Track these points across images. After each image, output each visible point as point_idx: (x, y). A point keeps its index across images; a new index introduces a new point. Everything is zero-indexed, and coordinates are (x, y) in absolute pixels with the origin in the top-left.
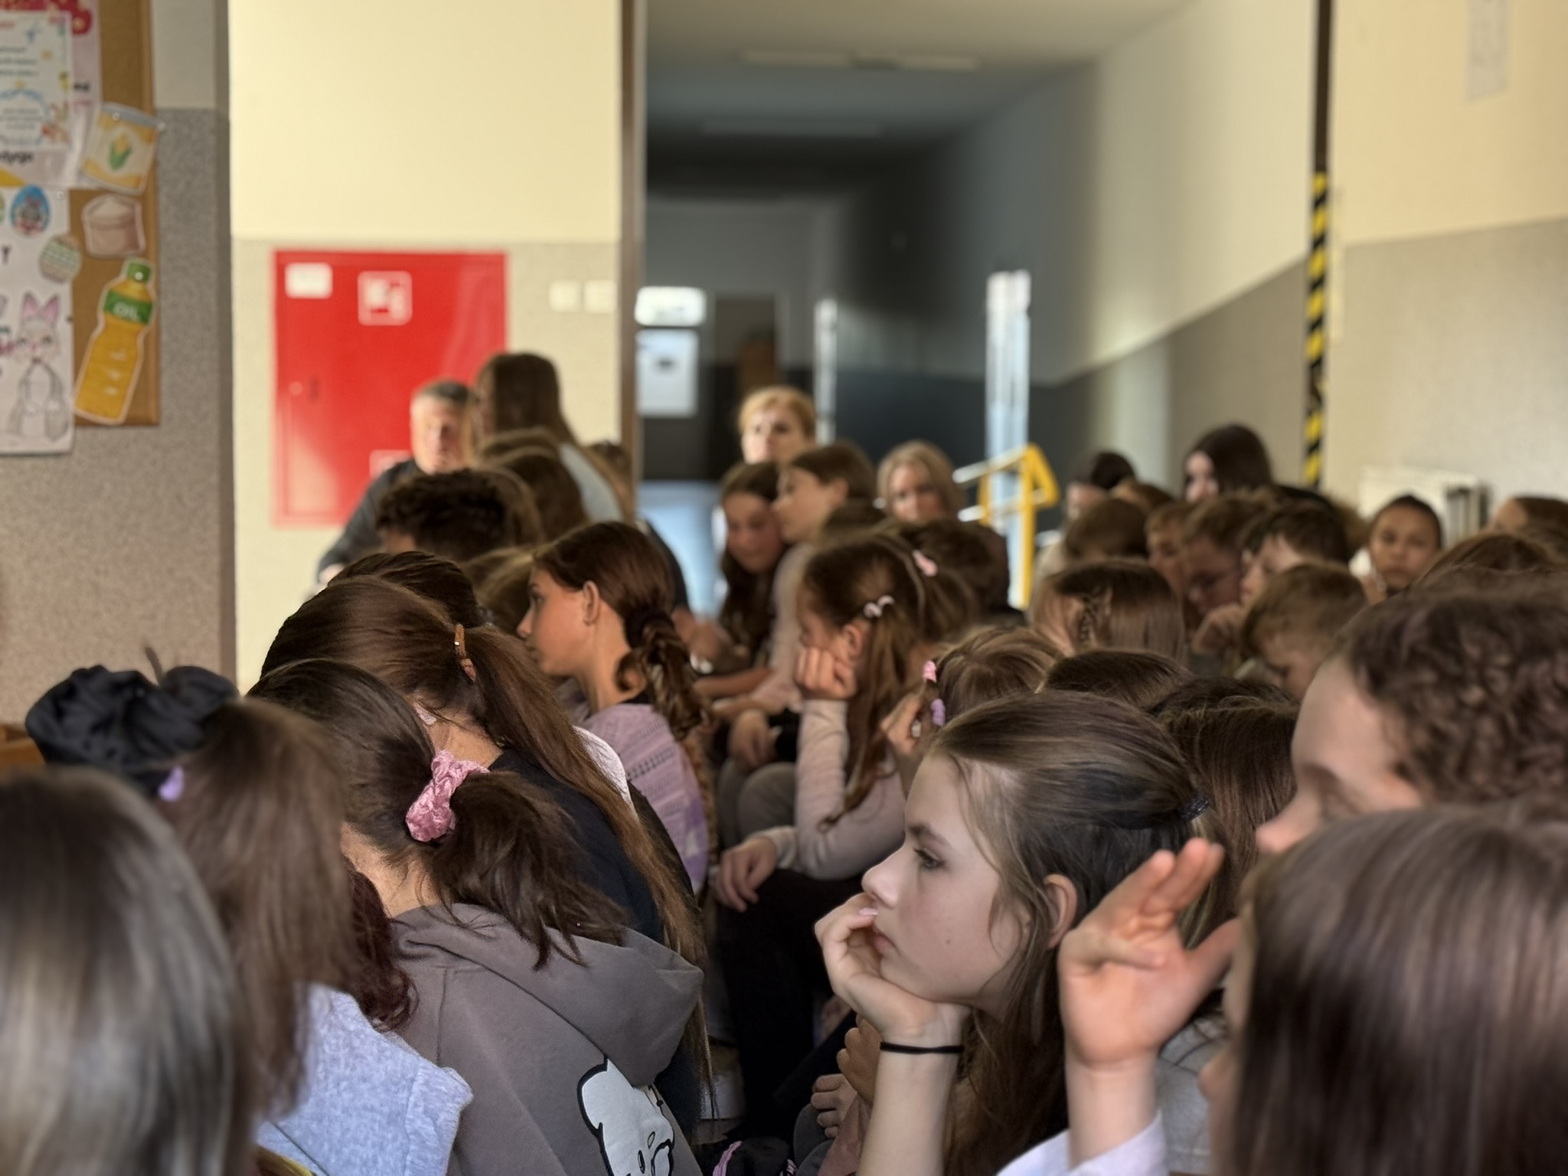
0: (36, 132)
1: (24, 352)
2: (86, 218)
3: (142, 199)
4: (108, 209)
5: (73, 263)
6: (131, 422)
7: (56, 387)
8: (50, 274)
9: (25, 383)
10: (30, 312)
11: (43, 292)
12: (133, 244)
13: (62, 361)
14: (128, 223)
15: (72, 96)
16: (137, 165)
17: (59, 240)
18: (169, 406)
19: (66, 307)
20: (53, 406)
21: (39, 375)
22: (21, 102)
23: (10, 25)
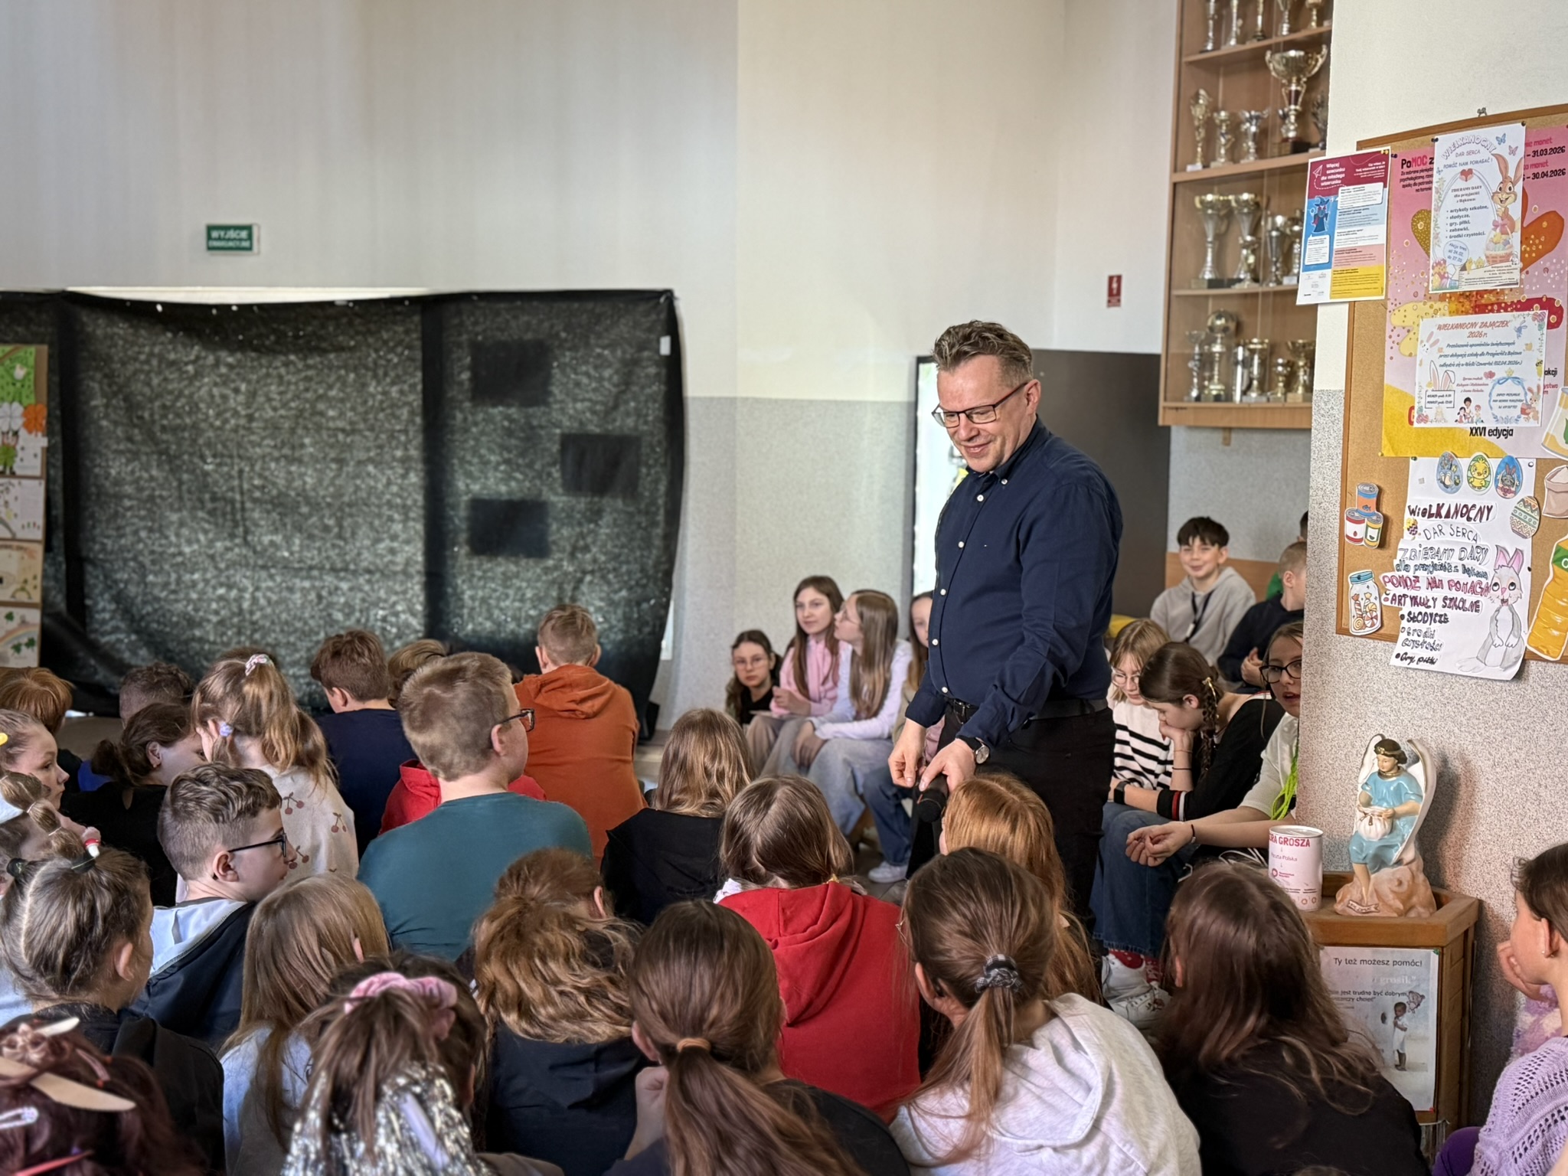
0: (1518, 411)
2: (1546, 484)
4: (1558, 478)
5: (1532, 520)
8: (1517, 532)
11: (1514, 543)
17: (1526, 502)
22: (1510, 387)
23: (1504, 324)
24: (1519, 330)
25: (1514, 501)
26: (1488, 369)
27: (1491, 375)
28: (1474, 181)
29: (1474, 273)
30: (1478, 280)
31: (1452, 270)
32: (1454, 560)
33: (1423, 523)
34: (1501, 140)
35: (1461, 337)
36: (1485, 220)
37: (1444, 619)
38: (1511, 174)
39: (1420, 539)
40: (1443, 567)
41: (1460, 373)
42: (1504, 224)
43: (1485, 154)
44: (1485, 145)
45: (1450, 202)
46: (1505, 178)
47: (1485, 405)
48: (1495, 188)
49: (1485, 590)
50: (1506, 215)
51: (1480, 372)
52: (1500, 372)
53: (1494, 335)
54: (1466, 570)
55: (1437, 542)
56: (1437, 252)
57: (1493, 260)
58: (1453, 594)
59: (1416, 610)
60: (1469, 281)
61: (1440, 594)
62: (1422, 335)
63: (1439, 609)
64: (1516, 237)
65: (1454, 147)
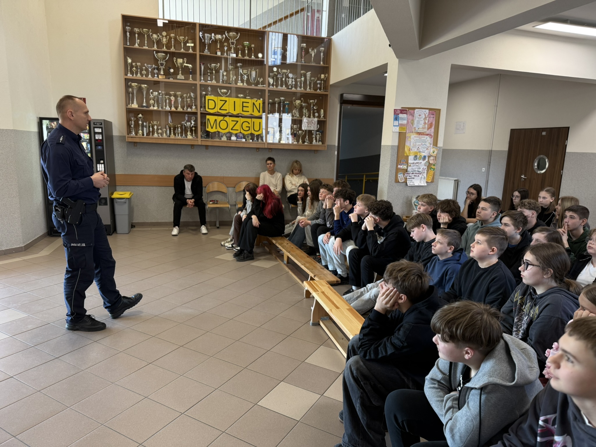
1: (422, 174)
2: (429, 159)
3: (435, 157)
4: (432, 158)
5: (428, 164)
6: (431, 182)
7: (424, 178)
8: (425, 165)
9: (421, 178)
10: (423, 170)
11: (425, 167)
12: (434, 162)
13: (425, 176)
14: (433, 160)
15: (430, 145)
16: (435, 153)
17: (427, 161)
18: (435, 180)
19: (426, 169)
20: (424, 180)
22: (425, 146)
23: (424, 137)
24: (426, 138)
25: (425, 161)
27: (422, 144)
28: (421, 117)
29: (420, 130)
30: (421, 130)
31: (417, 129)
32: (416, 170)
33: (412, 165)
34: (425, 111)
35: (418, 138)
36: (422, 122)
37: (414, 178)
38: (426, 116)
39: (411, 167)
40: (415, 171)
41: (418, 144)
42: (425, 123)
43: (423, 113)
44: (423, 111)
45: (417, 119)
46: (425, 117)
47: (421, 148)
48: (424, 118)
49: (420, 174)
50: (425, 122)
51: (420, 143)
52: (423, 144)
53: (423, 139)
54: (418, 171)
55: (414, 168)
56: (415, 126)
57: (423, 128)
58: (415, 174)
59: (409, 177)
60: (419, 131)
61: (413, 175)
62: (412, 138)
63: (413, 177)
64: (426, 126)
65: (418, 111)
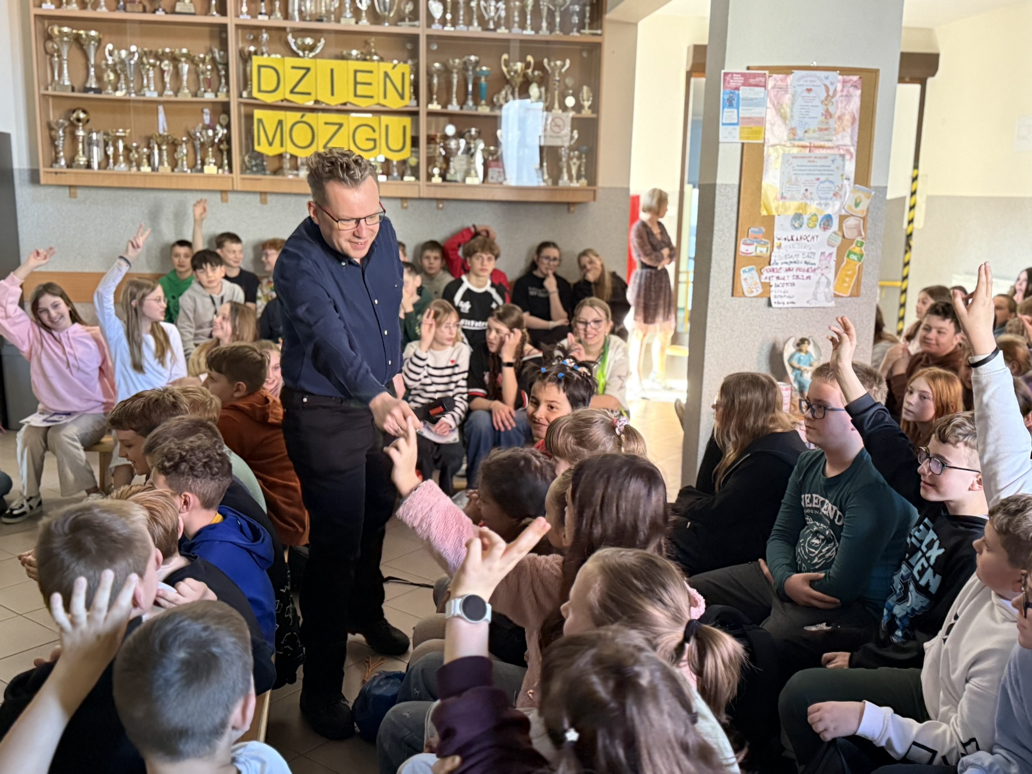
0: (831, 195)
1: (819, 271)
2: (844, 226)
3: (864, 219)
4: (851, 222)
5: (838, 241)
6: (851, 296)
7: (828, 283)
8: (830, 245)
9: (818, 282)
10: (823, 258)
11: (828, 250)
12: (860, 234)
13: (831, 276)
14: (858, 226)
15: (844, 182)
16: (863, 206)
17: (835, 233)
18: (863, 290)
19: (834, 257)
20: (827, 290)
21: (824, 280)
24: (833, 161)
25: (829, 232)
26: (817, 177)
28: (812, 94)
29: (811, 135)
31: (800, 132)
32: (800, 259)
33: (785, 243)
34: (827, 78)
36: (818, 112)
37: (793, 284)
38: (831, 93)
39: (781, 251)
40: (795, 262)
42: (827, 114)
43: (818, 83)
45: (800, 102)
46: (828, 95)
47: (814, 192)
48: (823, 98)
49: (814, 271)
50: (827, 111)
51: (813, 178)
52: (823, 178)
53: (819, 162)
54: (806, 263)
55: (791, 252)
56: (792, 124)
57: (821, 130)
58: (798, 273)
59: (778, 282)
60: (808, 138)
61: (790, 274)
63: (791, 280)
64: (833, 121)
65: (803, 77)
